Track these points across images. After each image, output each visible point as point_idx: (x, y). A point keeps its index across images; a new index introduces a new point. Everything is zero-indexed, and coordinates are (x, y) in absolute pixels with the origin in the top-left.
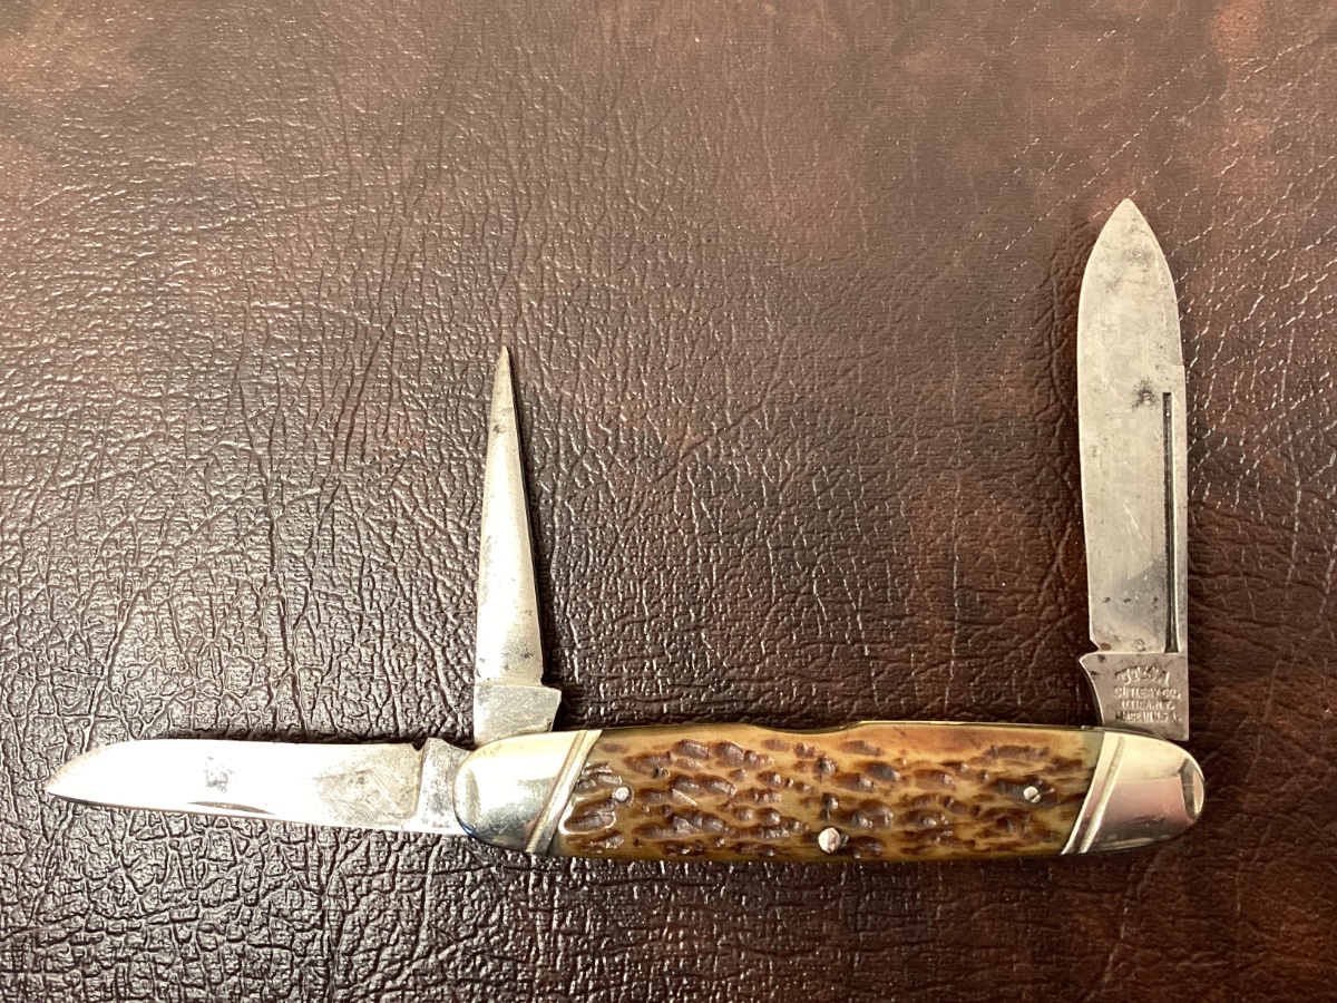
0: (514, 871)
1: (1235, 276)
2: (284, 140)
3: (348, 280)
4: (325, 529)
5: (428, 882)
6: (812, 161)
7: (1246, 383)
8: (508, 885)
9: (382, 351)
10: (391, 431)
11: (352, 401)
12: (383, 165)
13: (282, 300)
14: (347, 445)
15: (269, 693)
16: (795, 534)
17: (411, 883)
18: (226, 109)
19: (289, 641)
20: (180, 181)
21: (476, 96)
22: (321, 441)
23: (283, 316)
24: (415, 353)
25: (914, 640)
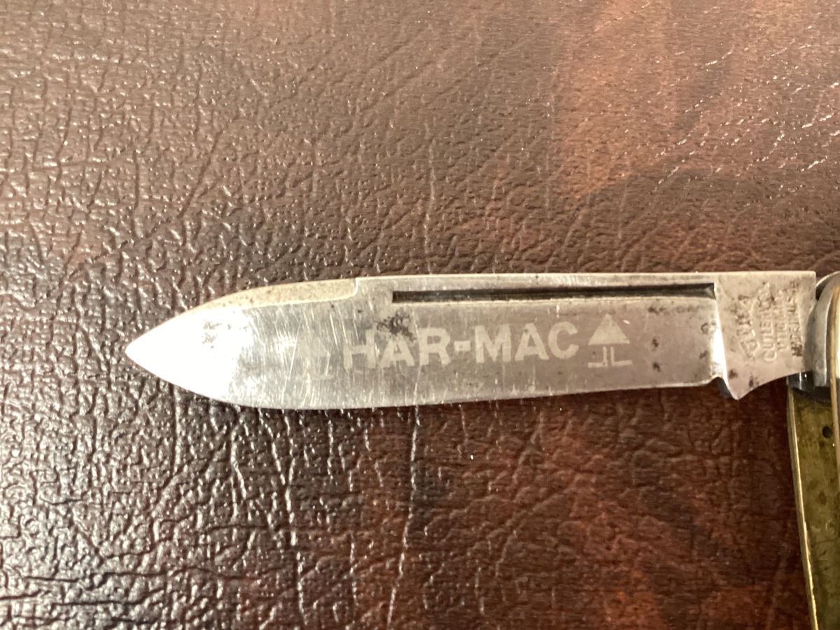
25: (357, 526)
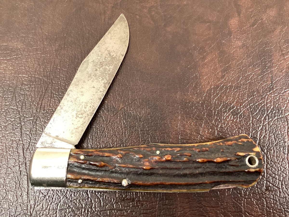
0: (78, 209)
1: (236, 73)
2: (28, 40)
3: (42, 70)
4: (34, 127)
5: (58, 212)
6: (147, 48)
7: (239, 95)
8: (77, 212)
9: (50, 86)
10: (51, 104)
11: (42, 98)
12: (51, 46)
13: (27, 75)
14: (40, 108)
15: (19, 167)
16: (145, 127)
17: (53, 212)
18: (15, 33)
19: (25, 154)
20: (3, 48)
21: (73, 32)
22: (34, 107)
23: (26, 78)
24: (57, 87)
